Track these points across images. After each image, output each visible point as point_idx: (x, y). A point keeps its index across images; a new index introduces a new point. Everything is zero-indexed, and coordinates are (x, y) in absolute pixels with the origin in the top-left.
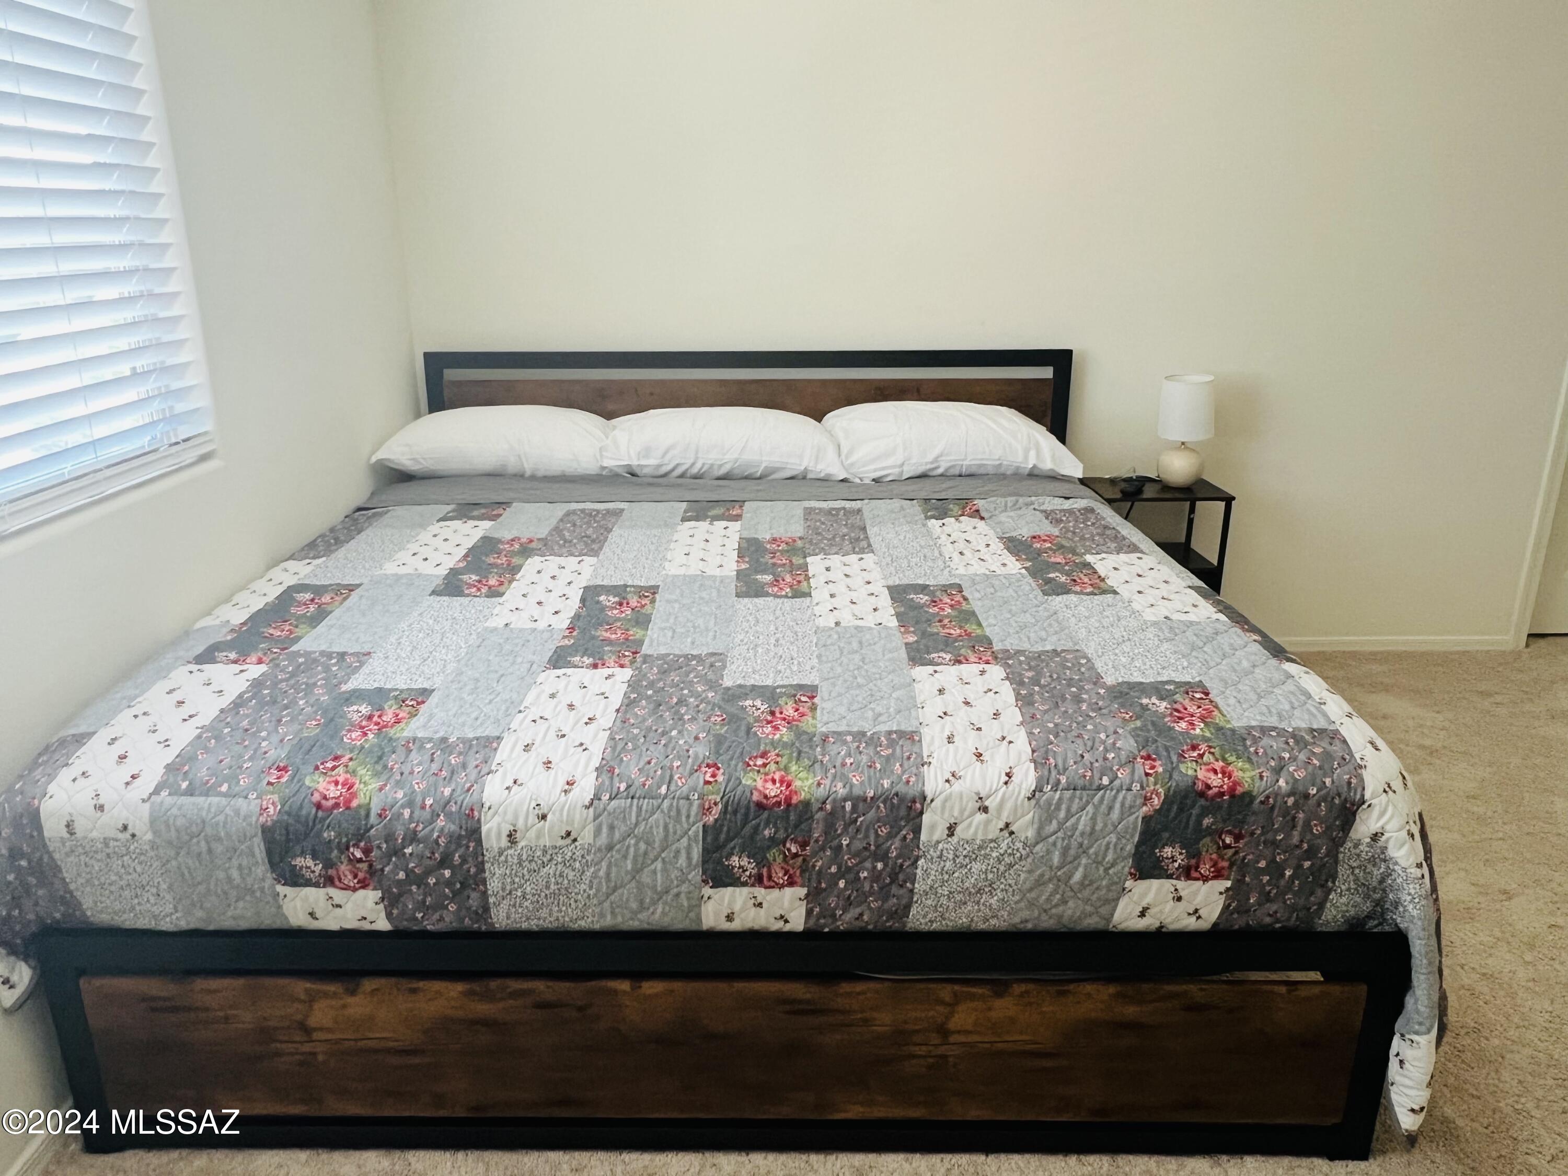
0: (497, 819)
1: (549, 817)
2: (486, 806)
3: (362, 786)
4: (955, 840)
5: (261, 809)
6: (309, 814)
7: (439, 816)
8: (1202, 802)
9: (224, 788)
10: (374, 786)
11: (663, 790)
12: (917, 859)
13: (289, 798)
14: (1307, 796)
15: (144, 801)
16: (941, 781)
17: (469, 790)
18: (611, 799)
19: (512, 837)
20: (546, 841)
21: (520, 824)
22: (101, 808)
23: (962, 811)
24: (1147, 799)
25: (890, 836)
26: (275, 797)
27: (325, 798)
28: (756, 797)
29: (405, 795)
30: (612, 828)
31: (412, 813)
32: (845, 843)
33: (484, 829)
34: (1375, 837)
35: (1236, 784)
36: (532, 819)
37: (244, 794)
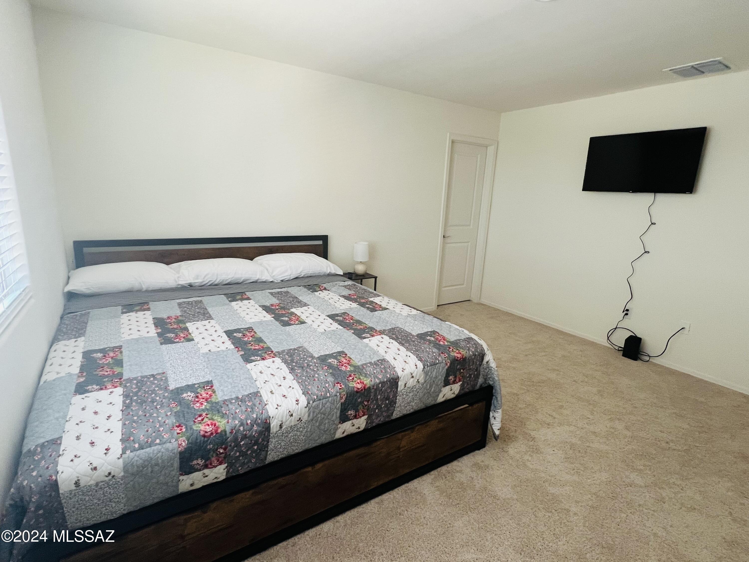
0: (276, 421)
1: (294, 415)
2: (271, 417)
3: (219, 423)
4: (406, 388)
5: (179, 445)
6: (200, 441)
7: (254, 426)
8: (457, 362)
9: (158, 441)
10: (224, 422)
11: (328, 395)
12: (397, 396)
13: (190, 437)
14: (476, 355)
15: (119, 458)
16: (401, 372)
17: (262, 413)
18: (313, 402)
19: (281, 426)
20: (293, 424)
21: (284, 420)
22: (95, 469)
23: (408, 379)
24: (447, 364)
25: (390, 392)
26: (184, 438)
27: (206, 432)
28: (355, 389)
29: (239, 422)
30: (314, 412)
31: (244, 427)
32: (379, 397)
33: (272, 426)
34: (487, 362)
35: (463, 355)
36: (288, 417)
37: (169, 441)
